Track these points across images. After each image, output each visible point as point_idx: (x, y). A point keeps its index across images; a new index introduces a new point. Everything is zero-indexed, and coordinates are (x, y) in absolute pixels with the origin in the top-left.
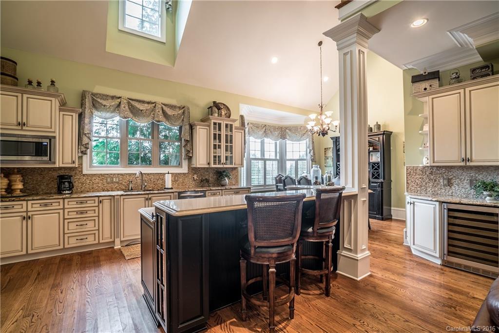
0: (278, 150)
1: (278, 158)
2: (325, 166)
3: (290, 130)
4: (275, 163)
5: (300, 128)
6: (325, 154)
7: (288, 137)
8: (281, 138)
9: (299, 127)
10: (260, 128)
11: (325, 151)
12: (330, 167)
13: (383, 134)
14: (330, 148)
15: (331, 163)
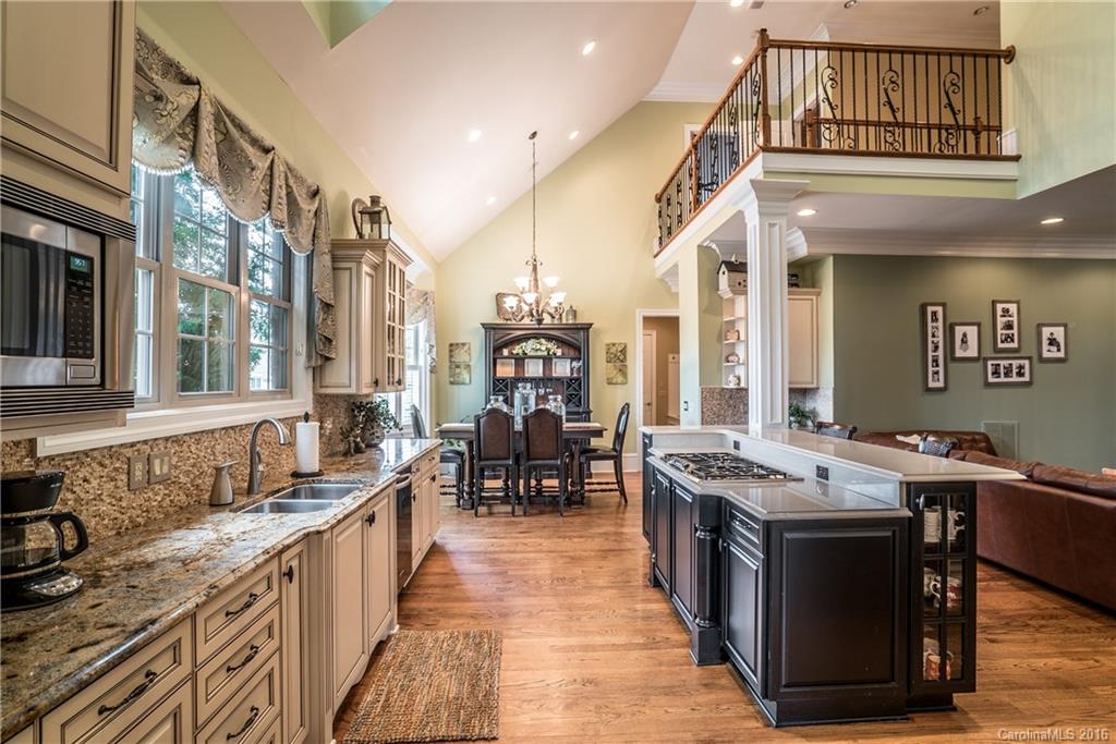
2: (452, 383)
6: (451, 356)
11: (451, 351)
12: (463, 384)
13: (588, 329)
14: (464, 344)
15: (465, 376)
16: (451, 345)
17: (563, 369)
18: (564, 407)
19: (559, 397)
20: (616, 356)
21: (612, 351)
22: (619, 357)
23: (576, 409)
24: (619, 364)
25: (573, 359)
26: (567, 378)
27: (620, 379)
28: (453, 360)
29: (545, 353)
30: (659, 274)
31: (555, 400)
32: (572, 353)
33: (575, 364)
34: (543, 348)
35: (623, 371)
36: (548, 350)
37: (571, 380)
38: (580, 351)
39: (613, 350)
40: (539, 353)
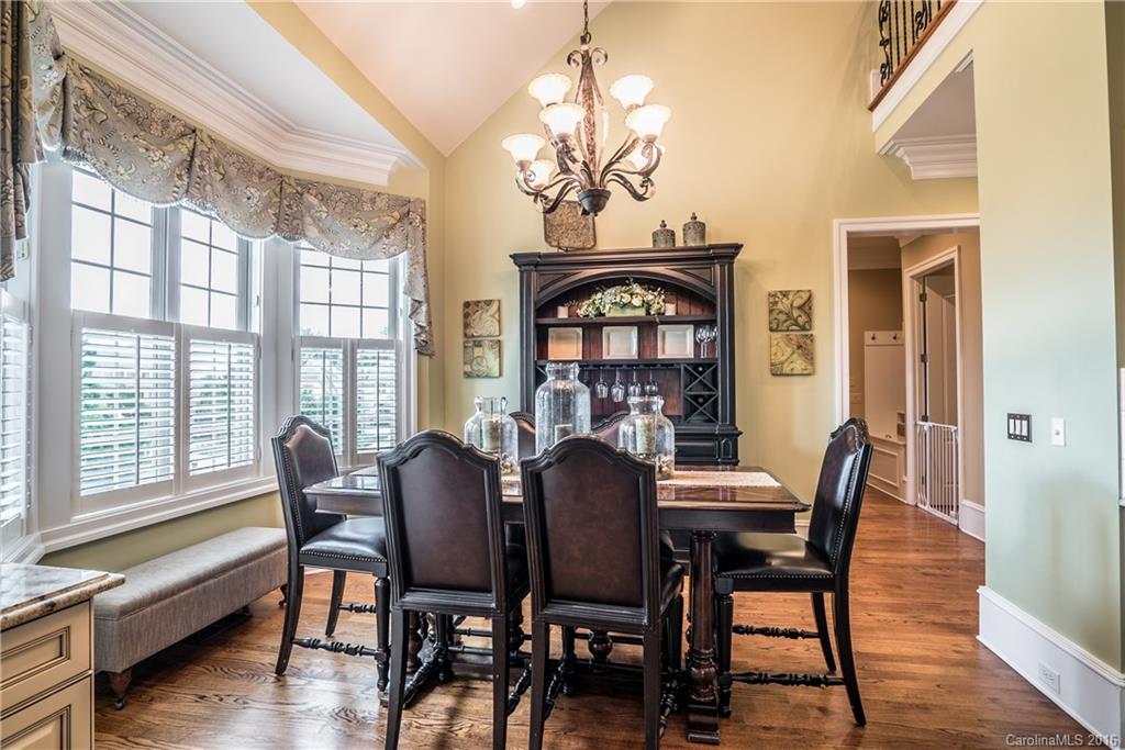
0: (257, 287)
1: (256, 327)
2: (468, 375)
3: (324, 199)
4: (243, 357)
5: (373, 201)
6: (466, 326)
7: (312, 231)
8: (277, 229)
9: (367, 196)
10: (156, 130)
11: (466, 316)
12: (487, 377)
13: (733, 257)
14: (489, 303)
15: (492, 362)
16: (467, 305)
17: (678, 345)
18: (670, 431)
19: (658, 402)
20: (789, 316)
21: (780, 306)
22: (795, 319)
23: (706, 428)
24: (795, 334)
25: (698, 324)
26: (688, 362)
27: (799, 364)
28: (470, 331)
29: (641, 313)
30: (881, 141)
31: (646, 408)
32: (697, 313)
33: (704, 334)
34: (637, 302)
35: (806, 349)
36: (647, 305)
37: (695, 366)
38: (712, 307)
39: (784, 305)
40: (629, 313)
